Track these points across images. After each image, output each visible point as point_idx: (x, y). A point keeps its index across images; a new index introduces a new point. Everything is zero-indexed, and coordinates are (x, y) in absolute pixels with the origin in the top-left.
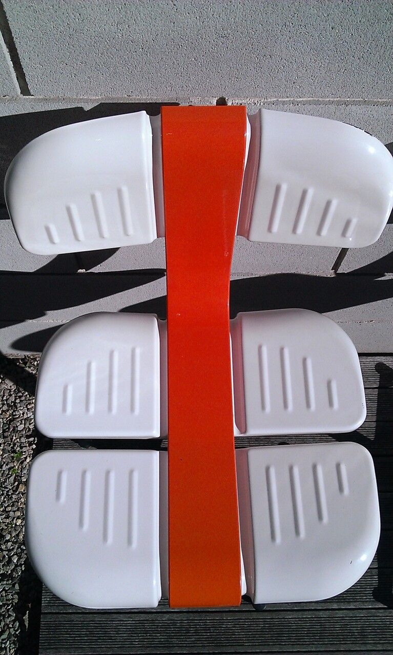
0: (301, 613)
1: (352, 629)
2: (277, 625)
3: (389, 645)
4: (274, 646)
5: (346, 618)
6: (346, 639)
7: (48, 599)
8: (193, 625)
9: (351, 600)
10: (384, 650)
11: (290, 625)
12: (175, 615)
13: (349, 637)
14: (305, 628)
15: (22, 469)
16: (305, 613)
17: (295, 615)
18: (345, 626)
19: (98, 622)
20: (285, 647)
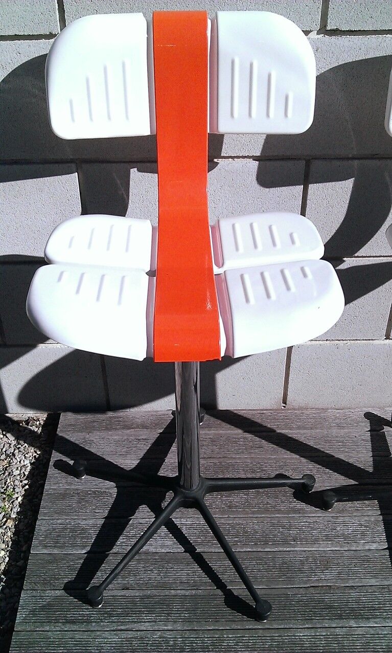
1: (375, 647)
2: (287, 643)
5: (367, 636)
7: (24, 616)
8: (188, 643)
9: (370, 616)
11: (302, 642)
12: (168, 633)
15: (12, 508)
18: (367, 644)
19: (78, 640)
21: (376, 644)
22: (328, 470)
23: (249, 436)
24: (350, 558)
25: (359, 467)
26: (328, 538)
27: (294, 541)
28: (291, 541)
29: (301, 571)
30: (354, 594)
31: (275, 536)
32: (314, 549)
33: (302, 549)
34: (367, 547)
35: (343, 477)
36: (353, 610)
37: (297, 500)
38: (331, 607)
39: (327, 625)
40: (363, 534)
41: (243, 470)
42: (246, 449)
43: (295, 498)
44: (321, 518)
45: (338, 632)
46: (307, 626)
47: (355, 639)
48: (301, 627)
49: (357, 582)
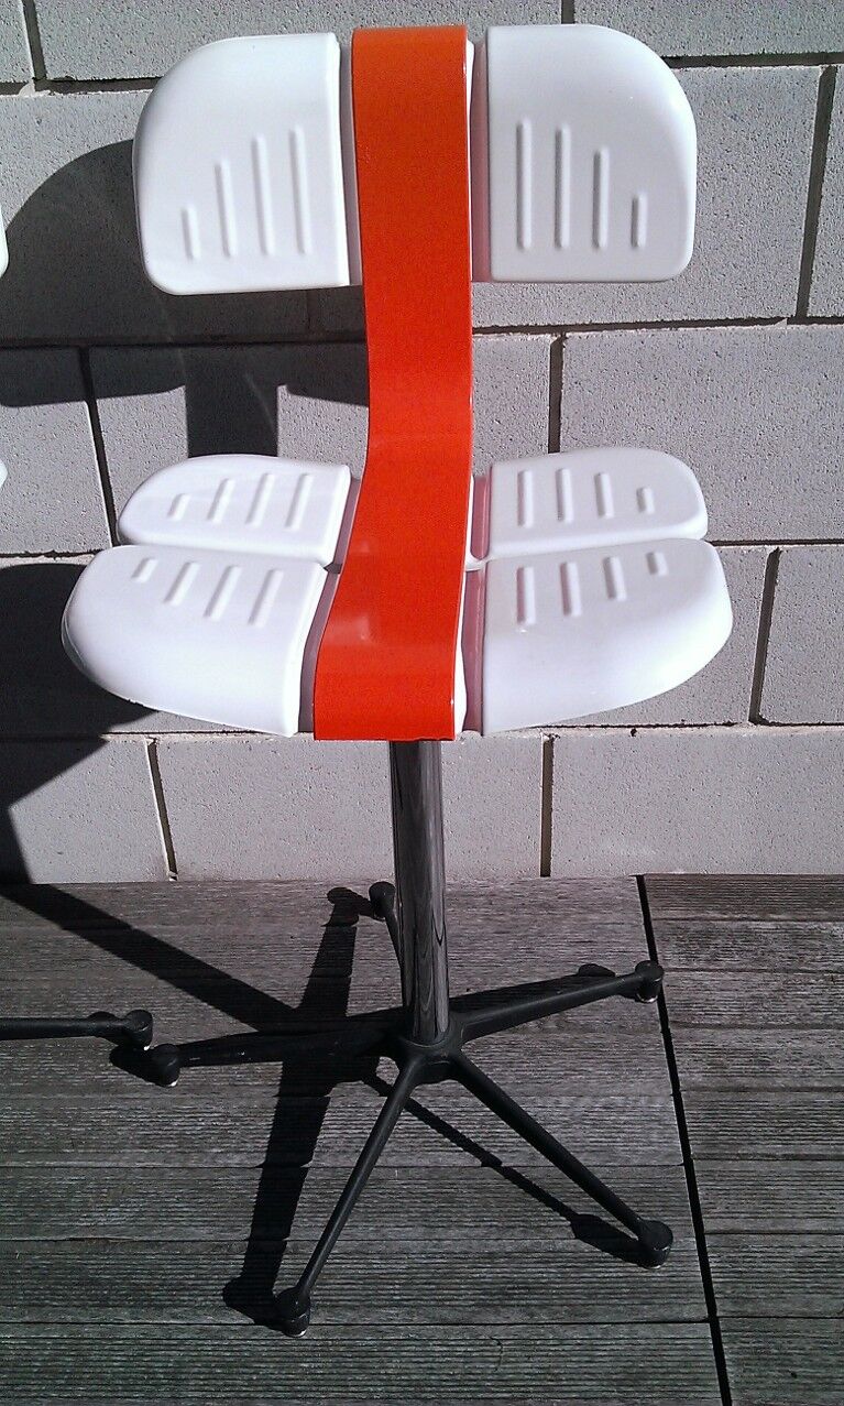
21: (157, 1358)
22: (205, 1004)
23: (69, 936)
24: (177, 1184)
25: (273, 998)
26: (145, 1142)
27: (73, 1147)
28: (66, 1148)
29: (61, 1208)
30: (152, 1256)
31: (37, 1136)
32: (107, 1164)
33: (84, 1164)
34: (221, 1162)
35: (231, 1020)
36: (137, 1288)
37: (115, 1065)
38: (93, 1282)
39: (69, 1318)
40: (224, 1135)
41: (27, 1006)
42: (52, 963)
43: (111, 1061)
44: (148, 1102)
45: (86, 1332)
46: (27, 1319)
47: (116, 1348)
48: (14, 1320)
49: (171, 1233)
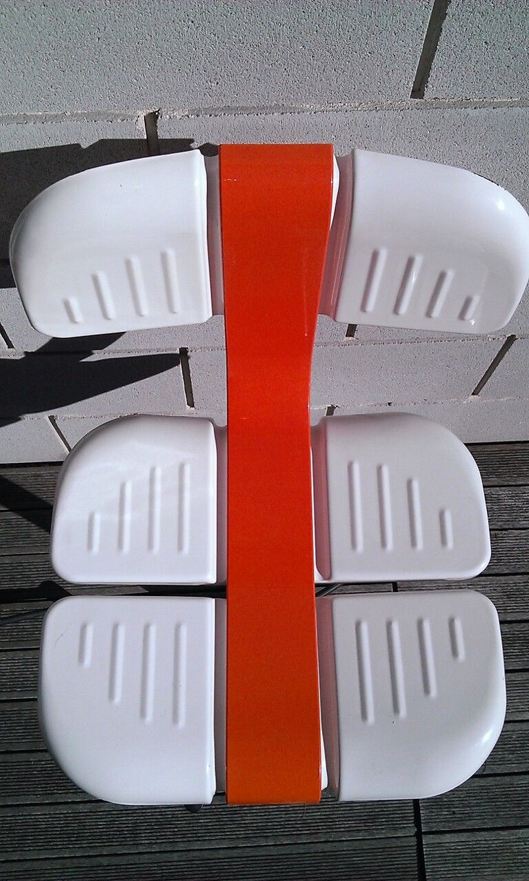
0: (52, 807)
2: (20, 824)
3: (168, 845)
4: (14, 853)
6: (112, 840)
10: (161, 852)
11: (38, 823)
13: (116, 837)
14: (57, 827)
16: (60, 807)
17: (46, 810)
18: (111, 823)
20: (28, 853)
